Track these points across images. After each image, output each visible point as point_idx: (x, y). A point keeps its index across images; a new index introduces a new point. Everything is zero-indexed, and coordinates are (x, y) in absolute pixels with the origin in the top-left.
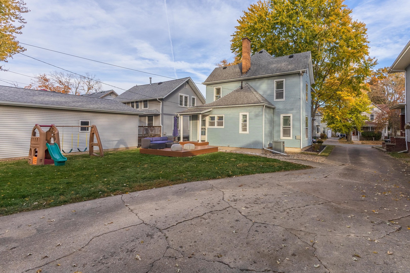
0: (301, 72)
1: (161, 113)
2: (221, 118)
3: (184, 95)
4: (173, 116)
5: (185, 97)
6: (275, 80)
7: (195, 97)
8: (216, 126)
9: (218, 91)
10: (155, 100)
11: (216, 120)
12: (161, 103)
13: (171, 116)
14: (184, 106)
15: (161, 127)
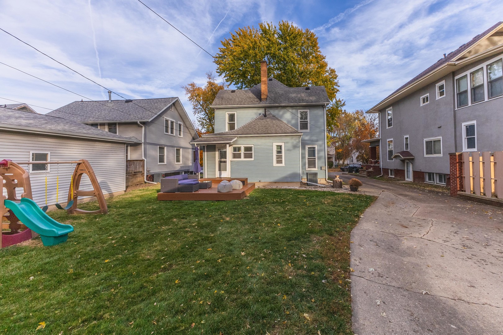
0: (326, 104)
1: (143, 141)
2: (248, 149)
3: (170, 119)
4: (158, 146)
5: (171, 122)
6: (299, 111)
7: (182, 123)
8: (242, 159)
9: (232, 117)
10: (135, 124)
11: (242, 152)
12: (143, 128)
13: (156, 147)
14: (170, 133)
15: (143, 161)
